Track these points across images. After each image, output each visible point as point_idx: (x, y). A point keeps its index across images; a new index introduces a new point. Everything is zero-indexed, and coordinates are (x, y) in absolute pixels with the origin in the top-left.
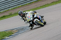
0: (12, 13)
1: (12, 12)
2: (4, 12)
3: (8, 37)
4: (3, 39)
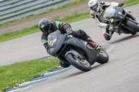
0: (59, 17)
1: (58, 14)
2: (40, 14)
3: (51, 73)
4: (39, 76)
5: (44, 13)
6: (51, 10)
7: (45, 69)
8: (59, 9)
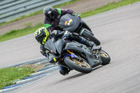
5: (17, 20)
6: (23, 17)
7: (18, 77)
8: (31, 16)
